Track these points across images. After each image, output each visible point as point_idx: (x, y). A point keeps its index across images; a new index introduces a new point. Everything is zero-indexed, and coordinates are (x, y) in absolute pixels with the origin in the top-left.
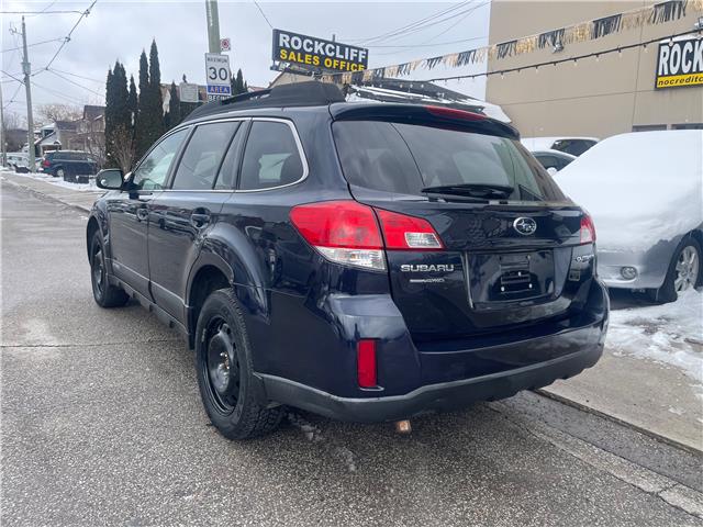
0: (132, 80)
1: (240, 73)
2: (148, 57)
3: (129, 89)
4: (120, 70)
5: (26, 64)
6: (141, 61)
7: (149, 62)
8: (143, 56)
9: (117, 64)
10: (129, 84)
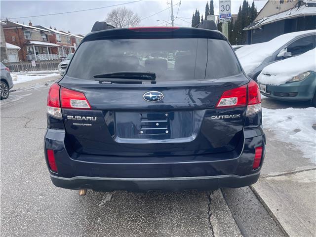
0: (202, 17)
1: (253, 4)
2: (209, 5)
3: (201, 21)
4: (197, 13)
5: (172, 16)
6: (206, 7)
7: (209, 7)
8: (207, 5)
9: (196, 11)
10: (201, 19)
